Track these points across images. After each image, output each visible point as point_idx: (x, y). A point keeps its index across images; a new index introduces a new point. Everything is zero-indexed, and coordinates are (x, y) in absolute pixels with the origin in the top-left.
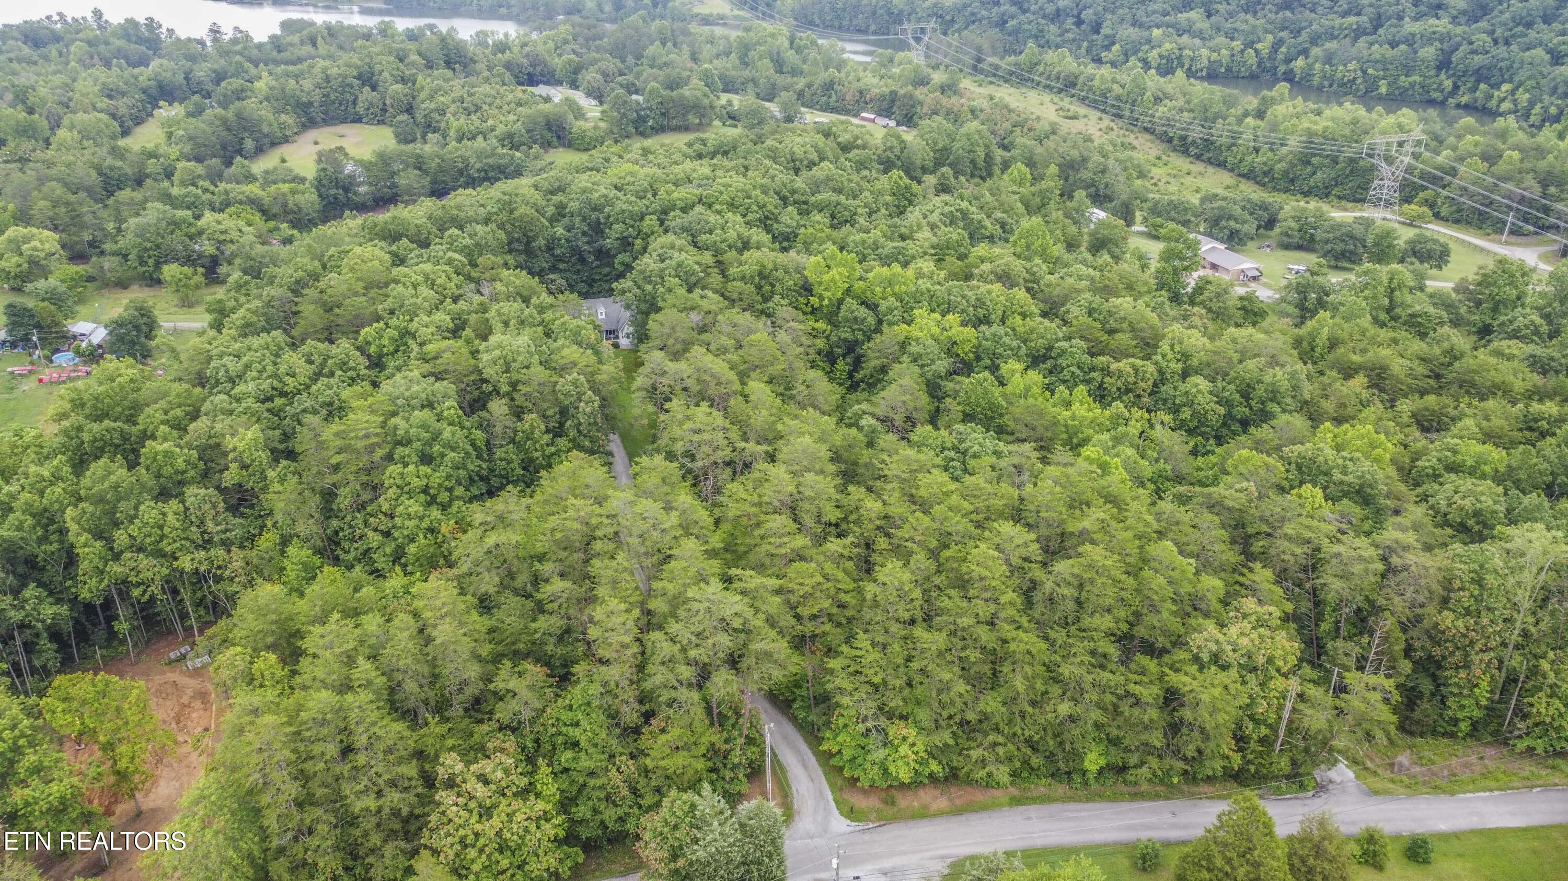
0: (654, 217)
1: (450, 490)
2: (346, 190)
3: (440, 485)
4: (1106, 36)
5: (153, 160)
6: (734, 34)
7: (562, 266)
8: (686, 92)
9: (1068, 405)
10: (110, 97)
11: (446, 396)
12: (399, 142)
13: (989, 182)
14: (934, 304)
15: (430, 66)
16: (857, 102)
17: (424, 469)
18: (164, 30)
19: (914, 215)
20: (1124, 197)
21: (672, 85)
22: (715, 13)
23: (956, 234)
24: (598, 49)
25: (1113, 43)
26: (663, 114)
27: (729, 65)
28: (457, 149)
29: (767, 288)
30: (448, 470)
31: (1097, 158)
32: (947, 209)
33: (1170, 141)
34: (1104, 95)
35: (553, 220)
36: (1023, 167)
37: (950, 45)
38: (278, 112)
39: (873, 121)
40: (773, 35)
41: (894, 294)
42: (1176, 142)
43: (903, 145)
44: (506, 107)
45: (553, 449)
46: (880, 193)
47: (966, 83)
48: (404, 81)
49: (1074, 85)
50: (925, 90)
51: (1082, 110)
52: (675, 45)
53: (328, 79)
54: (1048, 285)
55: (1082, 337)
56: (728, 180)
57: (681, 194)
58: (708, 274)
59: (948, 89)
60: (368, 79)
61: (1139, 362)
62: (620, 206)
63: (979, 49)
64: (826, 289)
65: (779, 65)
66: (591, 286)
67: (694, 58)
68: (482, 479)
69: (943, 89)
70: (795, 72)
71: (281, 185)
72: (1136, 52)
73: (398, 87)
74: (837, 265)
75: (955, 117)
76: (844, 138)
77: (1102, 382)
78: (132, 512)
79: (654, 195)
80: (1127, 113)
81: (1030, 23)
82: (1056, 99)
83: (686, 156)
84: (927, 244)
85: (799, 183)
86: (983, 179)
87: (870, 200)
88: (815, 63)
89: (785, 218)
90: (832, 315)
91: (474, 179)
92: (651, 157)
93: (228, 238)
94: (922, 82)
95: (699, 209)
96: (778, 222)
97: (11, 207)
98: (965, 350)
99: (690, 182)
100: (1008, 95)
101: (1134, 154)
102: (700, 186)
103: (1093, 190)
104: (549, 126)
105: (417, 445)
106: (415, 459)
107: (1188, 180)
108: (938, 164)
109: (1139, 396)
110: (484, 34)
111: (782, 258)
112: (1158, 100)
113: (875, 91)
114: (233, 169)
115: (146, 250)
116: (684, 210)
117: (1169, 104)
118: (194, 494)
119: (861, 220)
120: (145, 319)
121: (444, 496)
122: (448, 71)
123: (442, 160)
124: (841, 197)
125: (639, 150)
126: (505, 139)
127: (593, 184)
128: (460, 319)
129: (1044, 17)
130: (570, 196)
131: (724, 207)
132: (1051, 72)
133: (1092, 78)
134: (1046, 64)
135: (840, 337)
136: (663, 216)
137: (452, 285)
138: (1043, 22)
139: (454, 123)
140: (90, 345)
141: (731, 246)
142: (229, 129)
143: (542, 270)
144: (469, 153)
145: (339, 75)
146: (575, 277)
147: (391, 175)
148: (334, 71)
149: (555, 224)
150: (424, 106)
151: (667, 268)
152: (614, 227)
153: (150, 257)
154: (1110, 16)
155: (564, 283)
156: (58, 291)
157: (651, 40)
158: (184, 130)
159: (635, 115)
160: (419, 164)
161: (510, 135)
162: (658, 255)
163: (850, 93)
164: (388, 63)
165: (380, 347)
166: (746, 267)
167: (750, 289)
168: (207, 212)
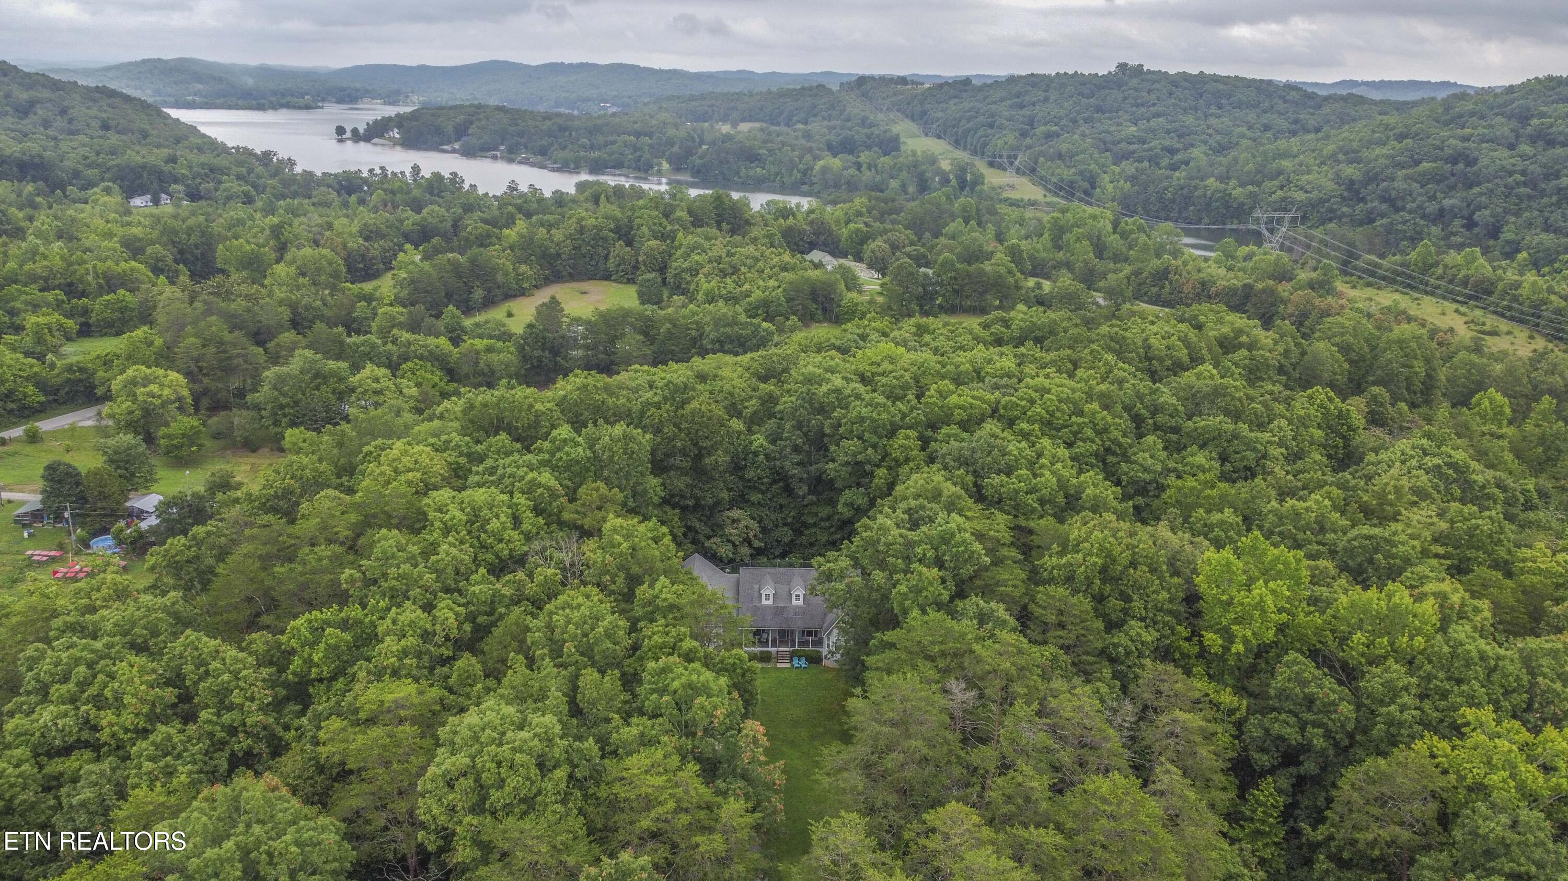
0: (912, 433)
2: (554, 352)
4: (1508, 242)
5: (363, 303)
6: (1047, 217)
7: (755, 497)
8: (987, 267)
10: (367, 239)
12: (643, 303)
15: (697, 222)
16: (1201, 294)
18: (465, 185)
21: (971, 258)
22: (1026, 198)
24: (893, 224)
25: (1518, 251)
26: (956, 292)
27: (1040, 247)
28: (694, 314)
29: (1115, 603)
34: (1536, 307)
35: (754, 422)
36: (1499, 397)
37: (1313, 238)
38: (519, 261)
40: (1094, 217)
41: (1398, 654)
44: (767, 271)
47: (1339, 285)
48: (663, 237)
49: (1489, 293)
50: (1289, 286)
51: (1504, 326)
52: (979, 224)
53: (581, 230)
56: (1040, 381)
57: (963, 398)
58: (997, 562)
59: (1322, 287)
60: (626, 233)
62: (859, 409)
63: (1352, 245)
64: (1239, 619)
65: (1100, 249)
66: (798, 532)
67: (1000, 237)
69: (1313, 287)
70: (1118, 258)
71: (477, 342)
73: (654, 243)
79: (919, 397)
81: (1404, 222)
82: (1463, 309)
83: (978, 339)
85: (1166, 396)
87: (1288, 433)
88: (1144, 249)
89: (1140, 455)
91: (702, 349)
92: (927, 338)
94: (1284, 276)
95: (990, 426)
96: (1128, 460)
97: (159, 341)
99: (981, 379)
102: (996, 387)
104: (814, 295)
110: (777, 203)
111: (1142, 536)
113: (1222, 283)
114: (439, 321)
115: (282, 407)
116: (966, 426)
119: (1279, 471)
122: (715, 230)
123: (675, 325)
124: (1240, 424)
125: (914, 330)
126: (757, 308)
127: (827, 370)
128: (491, 613)
129: (1423, 217)
130: (786, 386)
131: (1036, 427)
132: (1455, 276)
133: (1517, 285)
134: (1446, 266)
135: (1267, 731)
136: (929, 433)
137: (515, 535)
138: (1423, 222)
139: (706, 285)
140: (138, 531)
141: (1042, 502)
142: (459, 276)
143: (718, 503)
144: (708, 319)
145: (595, 227)
146: (773, 516)
147: (613, 339)
148: (591, 222)
149: (755, 428)
150: (677, 263)
151: (919, 543)
152: (845, 443)
153: (285, 415)
154: (1513, 219)
155: (754, 525)
156: (132, 452)
157: (953, 218)
158: (410, 272)
159: (920, 289)
160: (647, 329)
161: (765, 304)
162: (908, 511)
163: (1190, 285)
164: (651, 217)
165: (309, 662)
166: (1080, 556)
167: (1082, 604)
168: (369, 366)
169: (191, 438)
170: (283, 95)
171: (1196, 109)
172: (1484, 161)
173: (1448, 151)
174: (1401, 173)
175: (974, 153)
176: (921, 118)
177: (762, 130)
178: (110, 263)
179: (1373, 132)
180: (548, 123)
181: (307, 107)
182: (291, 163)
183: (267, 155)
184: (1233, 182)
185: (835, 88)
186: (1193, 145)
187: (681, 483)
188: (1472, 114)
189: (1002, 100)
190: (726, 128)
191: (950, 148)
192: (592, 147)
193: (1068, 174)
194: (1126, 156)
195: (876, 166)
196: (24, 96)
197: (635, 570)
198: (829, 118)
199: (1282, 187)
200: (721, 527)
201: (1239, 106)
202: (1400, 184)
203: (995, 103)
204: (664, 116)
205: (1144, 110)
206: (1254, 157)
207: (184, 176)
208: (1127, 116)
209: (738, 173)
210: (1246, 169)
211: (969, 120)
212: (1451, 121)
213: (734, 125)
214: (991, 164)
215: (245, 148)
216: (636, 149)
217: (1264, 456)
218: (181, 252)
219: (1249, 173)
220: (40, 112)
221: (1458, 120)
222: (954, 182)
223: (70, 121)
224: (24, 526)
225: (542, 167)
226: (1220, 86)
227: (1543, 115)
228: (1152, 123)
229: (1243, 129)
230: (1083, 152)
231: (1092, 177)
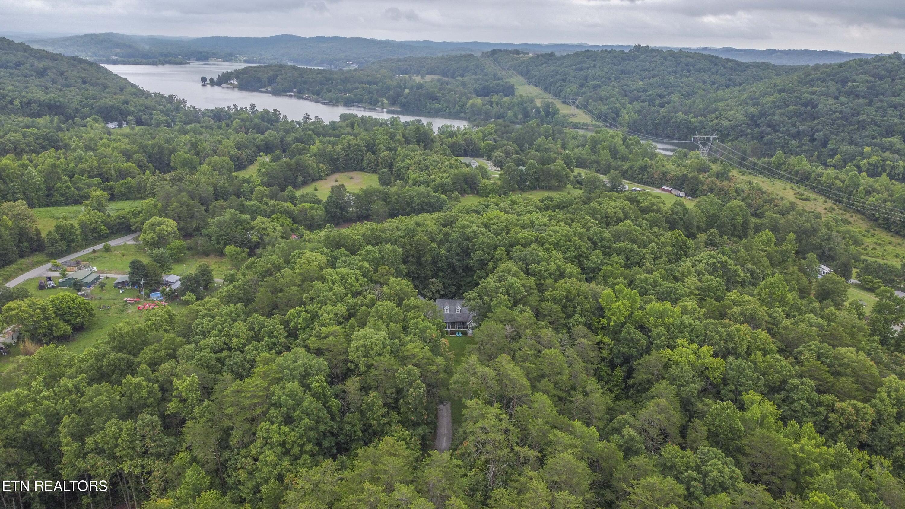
0: (503, 249)
1: (302, 446)
2: (342, 209)
3: (294, 442)
4: (831, 150)
5: (246, 184)
6: (590, 134)
7: (441, 274)
8: (552, 167)
9: (797, 436)
10: (239, 149)
11: (320, 370)
12: (381, 184)
13: (744, 241)
14: (694, 336)
15: (407, 142)
16: (661, 179)
17: (285, 429)
18: (281, 116)
19: (686, 264)
20: (843, 259)
21: (544, 162)
22: (582, 122)
23: (715, 281)
24: (508, 139)
25: (836, 154)
26: (536, 179)
27: (584, 152)
28: (408, 191)
29: (571, 308)
30: (301, 431)
31: (824, 230)
32: (711, 261)
33: (876, 220)
34: (829, 187)
35: (441, 243)
36: (770, 233)
37: (725, 149)
38: (319, 162)
39: (670, 191)
40: (613, 137)
41: (664, 324)
42: (880, 221)
43: (686, 211)
44: (443, 168)
45: (385, 420)
46: (664, 244)
47: (734, 173)
48: (390, 150)
49: (808, 179)
50: (706, 175)
51: (813, 196)
52: (553, 139)
53: (349, 146)
54: (785, 328)
55: (811, 377)
56: (557, 228)
57: (523, 235)
58: (530, 295)
59: (722, 175)
60: (371, 147)
61: (860, 404)
62: (482, 239)
63: (744, 152)
64: (612, 315)
65: (614, 154)
66: (458, 288)
67: (564, 147)
68: (333, 435)
69: (718, 175)
70: (624, 159)
71: (305, 204)
72: (852, 160)
73: (386, 153)
74: (623, 298)
75: (724, 195)
76: (645, 204)
77: (826, 418)
78: (102, 425)
79: (507, 233)
80: (845, 200)
81: (779, 138)
82: (795, 187)
83: (537, 208)
84: (693, 287)
85: (607, 234)
86: (740, 238)
87: (656, 249)
88: (637, 154)
89: (593, 258)
90: (615, 334)
91: (415, 210)
92: (515, 206)
93: (266, 232)
94: (704, 169)
95: (534, 246)
96: (588, 259)
97: (160, 205)
98: (716, 376)
99: (533, 227)
100: (761, 182)
101: (849, 227)
102: (538, 230)
103: (820, 251)
104: (466, 181)
105: (284, 409)
106: (280, 419)
107: (889, 248)
108: (709, 226)
109: (859, 432)
110: (447, 126)
111: (585, 287)
112: (868, 193)
113: (673, 173)
114: (285, 193)
115: (221, 235)
116: (524, 246)
117: (877, 196)
118: (145, 417)
119: (648, 264)
120: (205, 277)
121: (296, 451)
122: (416, 146)
123: (399, 197)
124: (634, 245)
125: (509, 202)
126: (438, 187)
127: (470, 222)
128: (354, 309)
129: (789, 135)
130: (454, 229)
131: (552, 246)
132: (792, 169)
133: (821, 175)
134: (789, 165)
135: (619, 351)
136: (510, 248)
137: (358, 284)
138: (788, 138)
139: (413, 175)
140: (171, 290)
141: (550, 275)
142: (290, 170)
143: (427, 276)
144: (415, 194)
145: (356, 144)
146: (449, 282)
147: (369, 203)
148: (354, 142)
149: (441, 246)
150: (398, 164)
151: (500, 287)
152: (477, 252)
153: (222, 240)
154: (835, 137)
155: (441, 285)
156: (164, 256)
157: (540, 135)
158: (267, 169)
159: (519, 178)
160: (386, 198)
161: (442, 185)
162: (499, 277)
163: (657, 174)
164: (384, 139)
165: (297, 324)
166: (558, 292)
167: (557, 308)
168: (259, 217)
169: (181, 250)
170: (166, 56)
171: (676, 72)
172: (821, 106)
173: (803, 100)
174: (778, 112)
175: (555, 95)
176: (527, 75)
177: (438, 80)
178: (120, 164)
179: (768, 88)
180: (320, 76)
181: (181, 63)
182: (184, 102)
183: (172, 97)
184: (691, 115)
185: (478, 54)
186: (673, 93)
187: (413, 268)
188: (819, 79)
189: (571, 65)
190: (418, 79)
191: (541, 92)
192: (345, 91)
193: (604, 109)
194: (636, 99)
195: (500, 104)
196: (40, 65)
197: (402, 295)
198: (475, 74)
199: (717, 118)
200: (428, 285)
201: (700, 70)
202: (777, 118)
203: (567, 67)
204: (383, 71)
205: (647, 72)
206: (704, 101)
207: (133, 111)
208: (638, 76)
209: (425, 106)
210: (700, 107)
211: (552, 77)
212: (808, 83)
213: (423, 77)
214: (564, 102)
215: (159, 94)
216: (370, 93)
217: (644, 258)
218: (150, 157)
219: (700, 109)
220: (50, 74)
221: (810, 82)
222: (543, 113)
223: (66, 79)
224: (119, 288)
225: (317, 102)
226: (690, 60)
227: (854, 81)
228: (651, 81)
229: (701, 84)
230: (613, 97)
231: (617, 110)
